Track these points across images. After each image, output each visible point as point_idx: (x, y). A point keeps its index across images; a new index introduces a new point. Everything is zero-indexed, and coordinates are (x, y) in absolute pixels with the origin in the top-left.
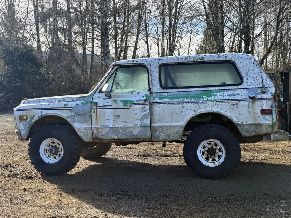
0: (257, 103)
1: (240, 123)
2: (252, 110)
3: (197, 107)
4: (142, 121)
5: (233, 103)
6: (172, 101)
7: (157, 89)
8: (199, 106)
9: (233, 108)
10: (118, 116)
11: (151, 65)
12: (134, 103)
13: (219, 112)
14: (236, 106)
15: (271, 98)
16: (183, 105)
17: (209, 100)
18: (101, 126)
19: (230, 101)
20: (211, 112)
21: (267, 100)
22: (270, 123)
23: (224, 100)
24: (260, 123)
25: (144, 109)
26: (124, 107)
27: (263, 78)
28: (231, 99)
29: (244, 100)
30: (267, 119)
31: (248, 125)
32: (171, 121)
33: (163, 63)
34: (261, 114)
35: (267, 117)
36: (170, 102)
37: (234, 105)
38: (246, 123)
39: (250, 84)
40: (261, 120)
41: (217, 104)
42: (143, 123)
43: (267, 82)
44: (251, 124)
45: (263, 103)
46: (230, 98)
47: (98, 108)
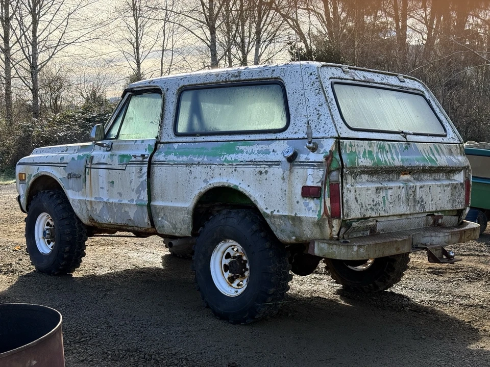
0: (298, 171)
1: (268, 212)
2: (287, 185)
3: (209, 174)
4: (138, 194)
5: (261, 169)
6: (179, 160)
7: (168, 135)
8: (212, 172)
9: (259, 180)
10: (113, 182)
11: (168, 89)
12: (131, 160)
13: (237, 186)
14: (264, 175)
15: (322, 162)
16: (191, 169)
17: (228, 162)
18: (95, 198)
19: (256, 165)
20: (227, 185)
21: (314, 166)
22: (314, 216)
23: (248, 161)
24: (298, 215)
25: (141, 173)
26: (120, 168)
27: (321, 118)
28: (259, 162)
29: (278, 163)
30: (311, 208)
31: (281, 217)
32: (176, 199)
33: (184, 86)
34: (301, 197)
35: (312, 203)
36: (175, 161)
37: (261, 173)
38: (278, 214)
39: (297, 130)
40: (300, 210)
41: (237, 169)
42: (140, 199)
43: (326, 126)
44: (285, 216)
45: (306, 172)
46: (259, 158)
47: (93, 166)
